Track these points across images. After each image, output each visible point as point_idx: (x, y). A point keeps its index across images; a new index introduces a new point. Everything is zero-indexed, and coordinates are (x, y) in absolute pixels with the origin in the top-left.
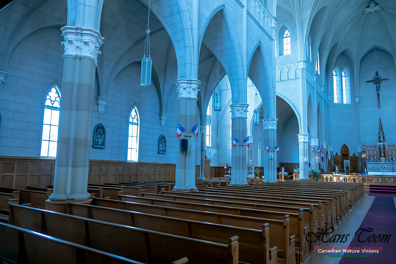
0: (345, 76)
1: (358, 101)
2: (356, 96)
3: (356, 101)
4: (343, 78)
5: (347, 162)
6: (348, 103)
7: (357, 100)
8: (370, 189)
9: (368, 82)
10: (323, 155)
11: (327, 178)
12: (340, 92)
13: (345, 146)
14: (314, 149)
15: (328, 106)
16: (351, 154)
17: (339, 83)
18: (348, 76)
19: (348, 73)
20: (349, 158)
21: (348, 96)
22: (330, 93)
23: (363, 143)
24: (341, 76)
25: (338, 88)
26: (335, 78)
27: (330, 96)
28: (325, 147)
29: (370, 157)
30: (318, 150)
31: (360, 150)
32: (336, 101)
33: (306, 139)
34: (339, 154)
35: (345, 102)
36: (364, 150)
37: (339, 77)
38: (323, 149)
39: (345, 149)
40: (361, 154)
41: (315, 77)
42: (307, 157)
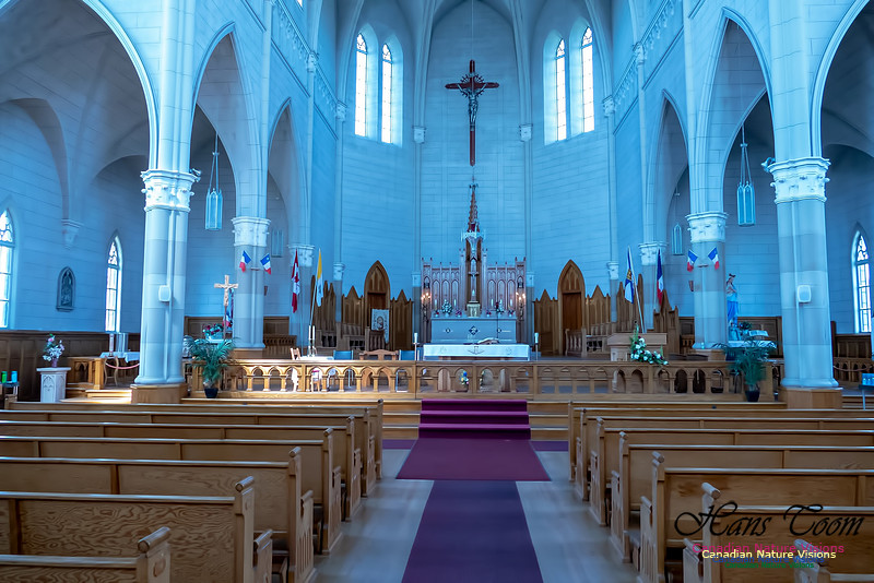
0: (392, 63)
1: (422, 138)
2: (416, 123)
3: (416, 137)
4: (386, 67)
5: (381, 316)
6: (395, 141)
7: (419, 135)
8: (424, 418)
9: (448, 87)
10: (296, 290)
11: (258, 372)
12: (374, 103)
13: (378, 266)
14: (247, 259)
15: (336, 137)
16: (394, 294)
17: (373, 76)
18: (399, 62)
19: (399, 55)
20: (388, 305)
21: (395, 122)
22: (342, 96)
23: (427, 260)
24: (381, 60)
25: (370, 92)
26: (361, 58)
27: (341, 108)
28: (305, 261)
29: (441, 301)
30: (264, 262)
31: (417, 283)
32: (361, 129)
33: (180, 196)
34: (360, 292)
35: (386, 138)
36: (427, 281)
37: (373, 59)
38: (301, 268)
39: (380, 277)
40: (418, 292)
41: (312, 59)
42: (179, 281)
